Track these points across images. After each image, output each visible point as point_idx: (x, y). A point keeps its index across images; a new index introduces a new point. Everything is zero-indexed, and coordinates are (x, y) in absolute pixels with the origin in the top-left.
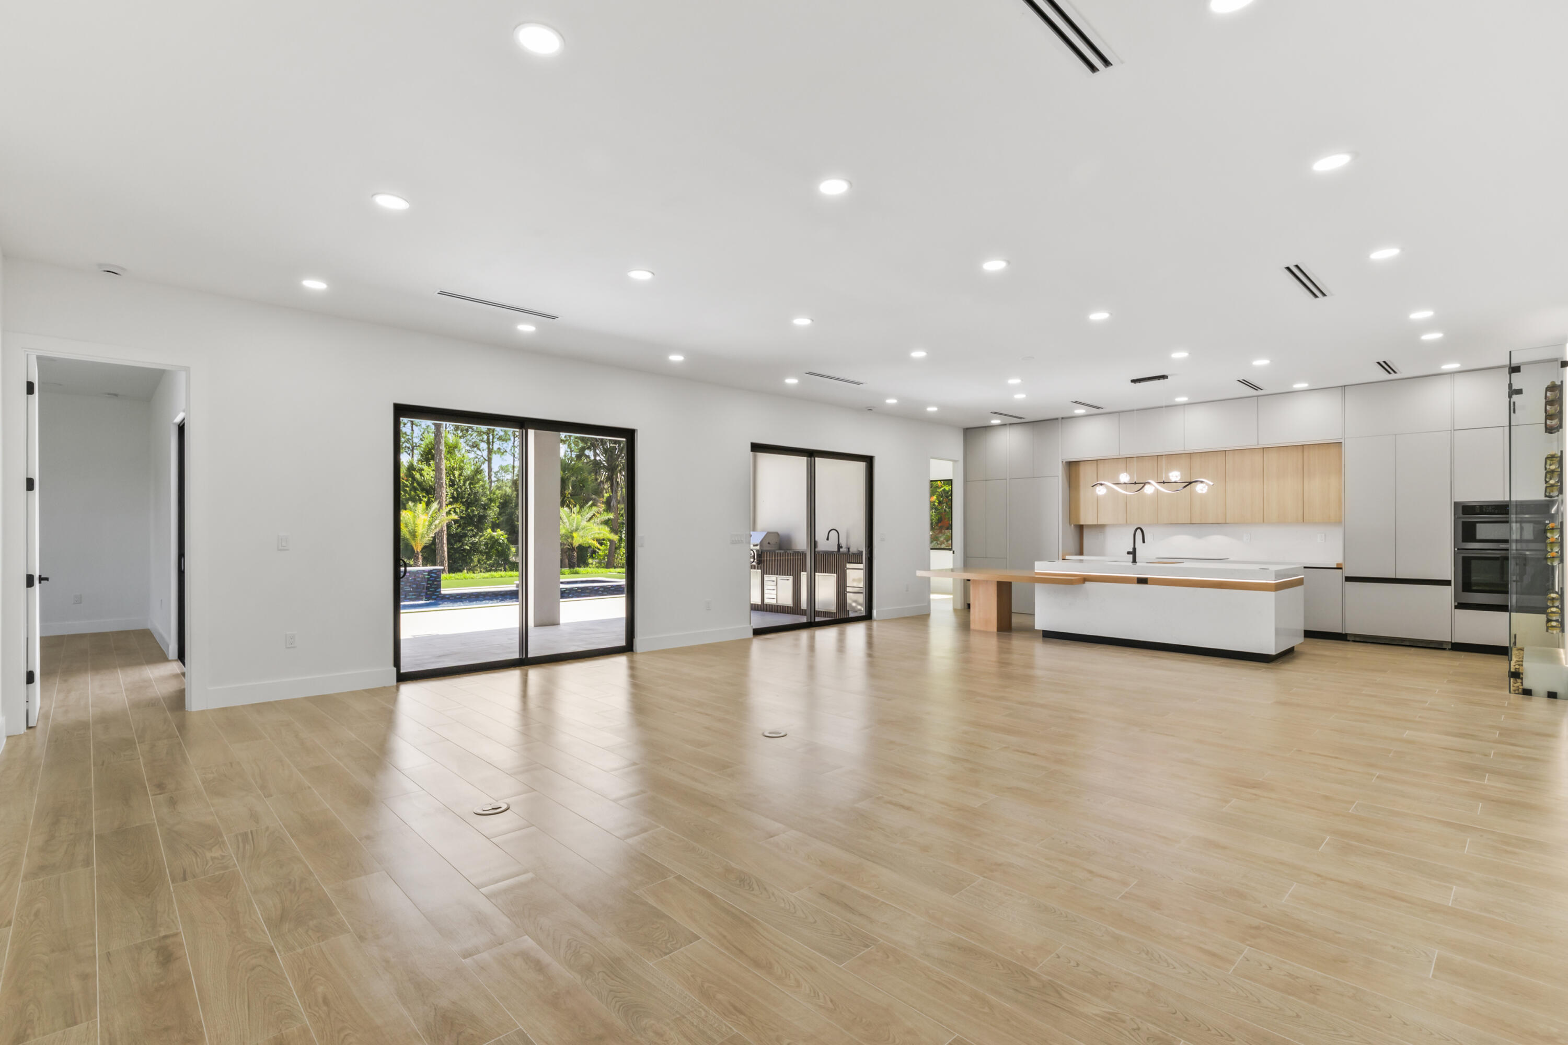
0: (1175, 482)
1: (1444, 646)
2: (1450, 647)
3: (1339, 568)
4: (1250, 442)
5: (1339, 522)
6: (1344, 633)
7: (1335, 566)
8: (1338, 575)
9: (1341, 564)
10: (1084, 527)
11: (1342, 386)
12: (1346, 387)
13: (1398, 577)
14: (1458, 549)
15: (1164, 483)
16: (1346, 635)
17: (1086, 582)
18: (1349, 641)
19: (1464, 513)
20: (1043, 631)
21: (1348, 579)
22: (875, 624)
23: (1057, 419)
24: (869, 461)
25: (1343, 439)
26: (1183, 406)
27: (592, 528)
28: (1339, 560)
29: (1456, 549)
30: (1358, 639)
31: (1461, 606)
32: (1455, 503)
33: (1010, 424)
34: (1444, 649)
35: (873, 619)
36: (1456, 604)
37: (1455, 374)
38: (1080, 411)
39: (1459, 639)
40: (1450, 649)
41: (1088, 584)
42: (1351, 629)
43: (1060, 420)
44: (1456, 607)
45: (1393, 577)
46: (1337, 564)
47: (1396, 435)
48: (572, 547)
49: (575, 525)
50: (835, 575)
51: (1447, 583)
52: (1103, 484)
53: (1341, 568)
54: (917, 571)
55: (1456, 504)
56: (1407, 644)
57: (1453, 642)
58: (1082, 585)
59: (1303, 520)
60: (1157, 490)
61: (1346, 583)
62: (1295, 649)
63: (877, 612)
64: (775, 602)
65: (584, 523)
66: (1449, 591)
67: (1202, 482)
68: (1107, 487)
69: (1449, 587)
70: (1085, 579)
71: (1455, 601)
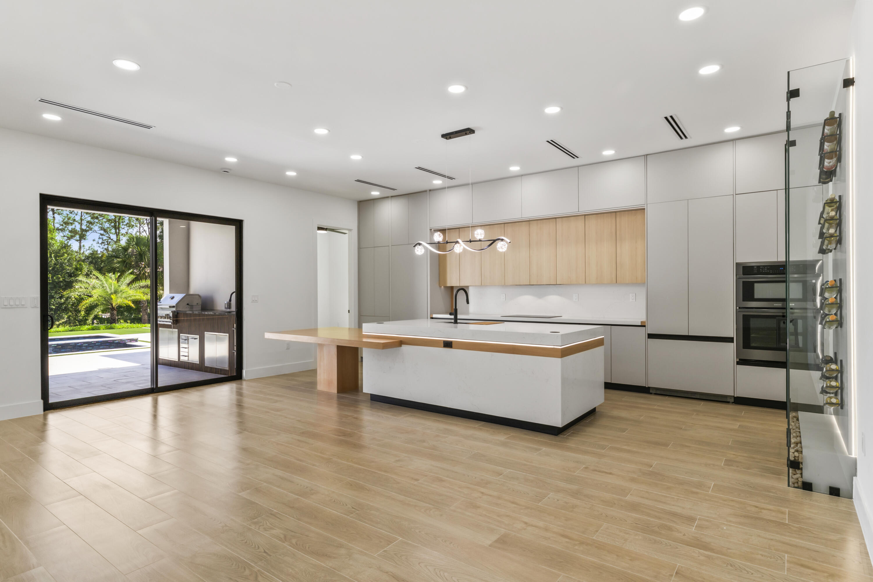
0: (480, 241)
1: (728, 400)
2: (733, 401)
3: (643, 326)
4: (570, 209)
5: (642, 283)
6: (647, 386)
7: (640, 324)
8: (642, 333)
9: (644, 322)
10: (454, 288)
11: (644, 155)
12: (647, 156)
13: (691, 334)
14: (739, 308)
15: (470, 241)
16: (649, 388)
17: (402, 345)
18: (651, 393)
19: (744, 274)
20: (371, 395)
21: (651, 336)
22: (245, 384)
23: (426, 191)
24: (238, 224)
25: (646, 204)
26: (520, 177)
27: (127, 291)
28: (644, 319)
29: (738, 308)
30: (658, 392)
31: (742, 362)
32: (736, 263)
33: (392, 197)
34: (728, 402)
35: (243, 379)
36: (738, 360)
37: (736, 141)
38: (438, 182)
39: (740, 393)
40: (733, 403)
41: (405, 348)
42: (652, 384)
43: (428, 192)
44: (738, 363)
45: (686, 334)
46: (642, 322)
47: (688, 200)
48: (113, 307)
49: (113, 289)
50: (228, 334)
51: (730, 340)
52: (421, 244)
53: (645, 326)
54: (266, 333)
55: (738, 265)
56: (698, 397)
57: (735, 396)
58: (400, 348)
59: (616, 282)
60: (464, 249)
61: (648, 339)
62: (597, 410)
63: (245, 371)
64: (187, 359)
65: (124, 287)
66: (731, 349)
67: (502, 240)
68: (424, 247)
69: (732, 344)
70: (401, 343)
71: (737, 358)
